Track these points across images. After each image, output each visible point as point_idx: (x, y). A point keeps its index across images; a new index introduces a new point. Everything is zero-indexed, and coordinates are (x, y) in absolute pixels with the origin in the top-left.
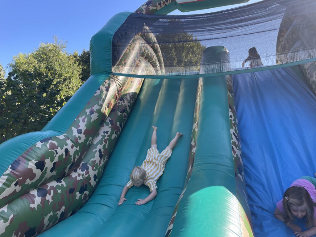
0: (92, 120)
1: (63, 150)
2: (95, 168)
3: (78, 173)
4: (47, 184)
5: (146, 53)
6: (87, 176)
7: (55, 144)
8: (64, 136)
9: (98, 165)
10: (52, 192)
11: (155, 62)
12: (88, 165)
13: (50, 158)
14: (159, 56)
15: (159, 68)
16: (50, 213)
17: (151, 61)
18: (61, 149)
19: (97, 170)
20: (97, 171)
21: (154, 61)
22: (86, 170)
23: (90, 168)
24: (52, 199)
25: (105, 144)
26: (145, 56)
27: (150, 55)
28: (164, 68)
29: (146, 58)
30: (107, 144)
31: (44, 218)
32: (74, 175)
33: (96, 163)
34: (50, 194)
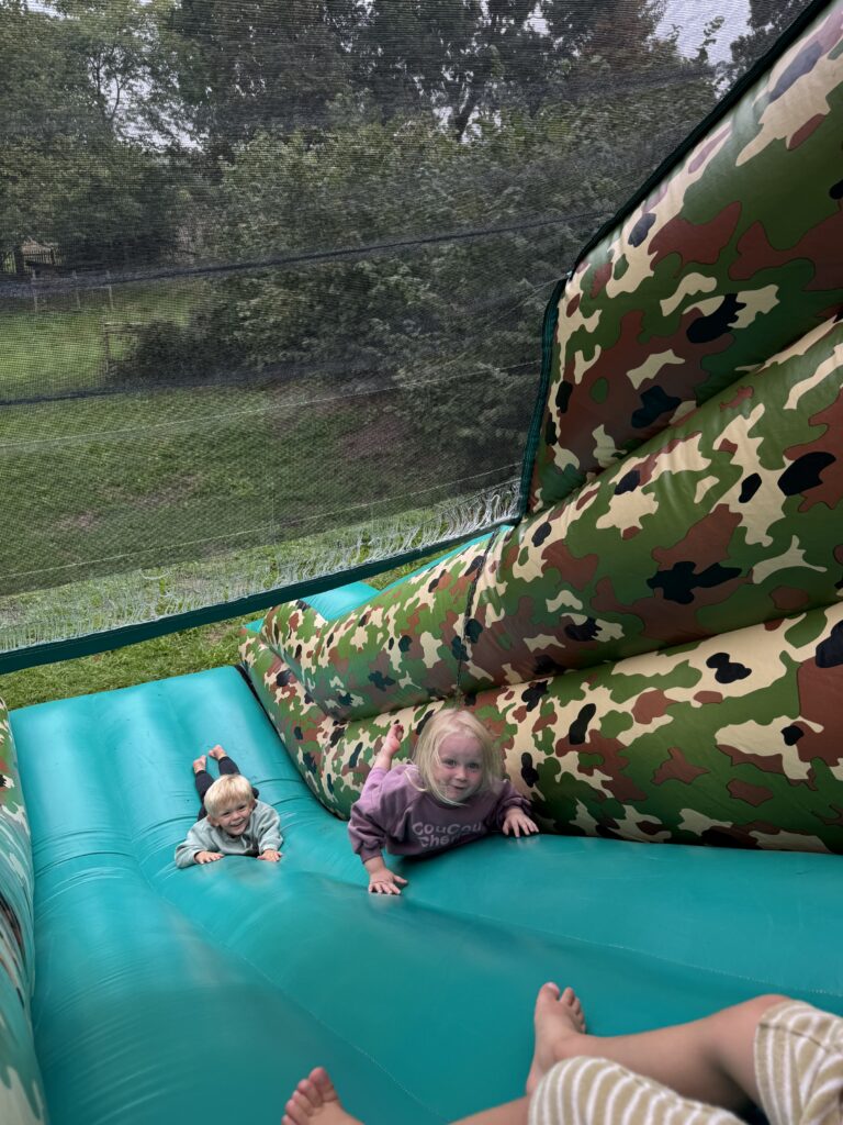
7: (298, 621)
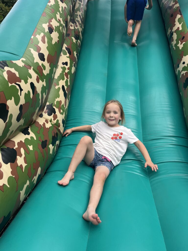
0: (53, 42)
1: (29, 84)
2: (62, 111)
3: (45, 118)
4: (13, 139)
6: (55, 121)
7: (14, 74)
8: (22, 61)
9: (65, 107)
10: (22, 151)
12: (54, 107)
13: (13, 98)
16: (26, 184)
18: (26, 84)
19: (64, 113)
20: (64, 115)
22: (53, 114)
23: (57, 110)
24: (26, 162)
25: (67, 79)
30: (69, 80)
31: (20, 193)
32: (41, 121)
33: (62, 104)
34: (21, 156)
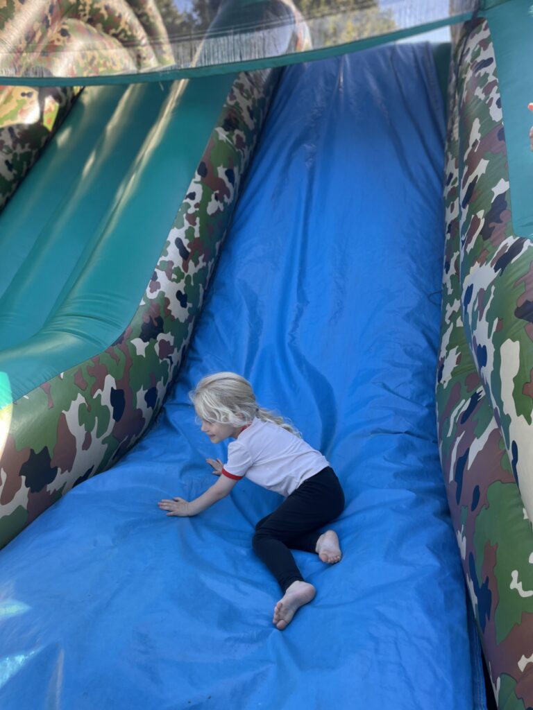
5: (88, 8)
11: (129, 33)
14: (144, 14)
15: (146, 50)
17: (113, 31)
21: (123, 31)
26: (85, 15)
27: (103, 11)
28: (167, 47)
29: (91, 21)
